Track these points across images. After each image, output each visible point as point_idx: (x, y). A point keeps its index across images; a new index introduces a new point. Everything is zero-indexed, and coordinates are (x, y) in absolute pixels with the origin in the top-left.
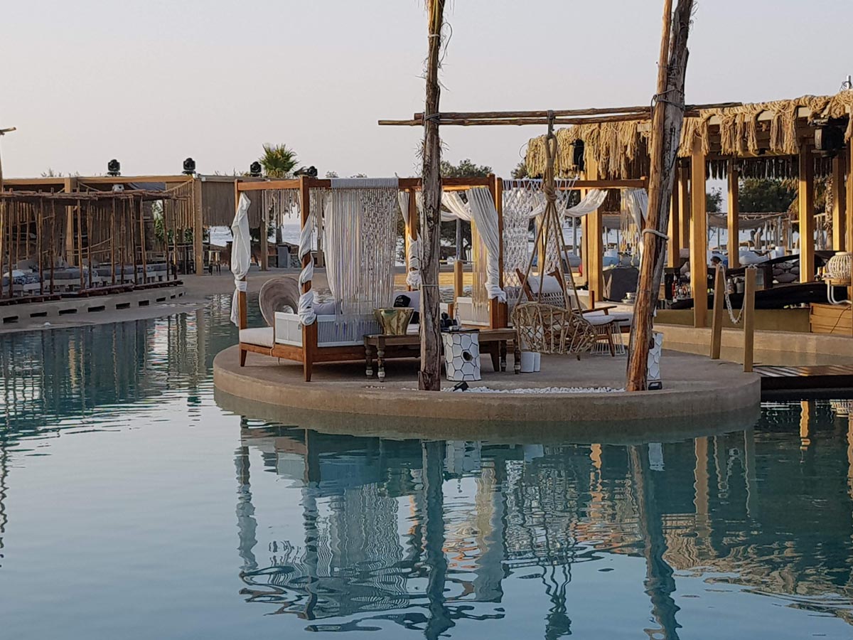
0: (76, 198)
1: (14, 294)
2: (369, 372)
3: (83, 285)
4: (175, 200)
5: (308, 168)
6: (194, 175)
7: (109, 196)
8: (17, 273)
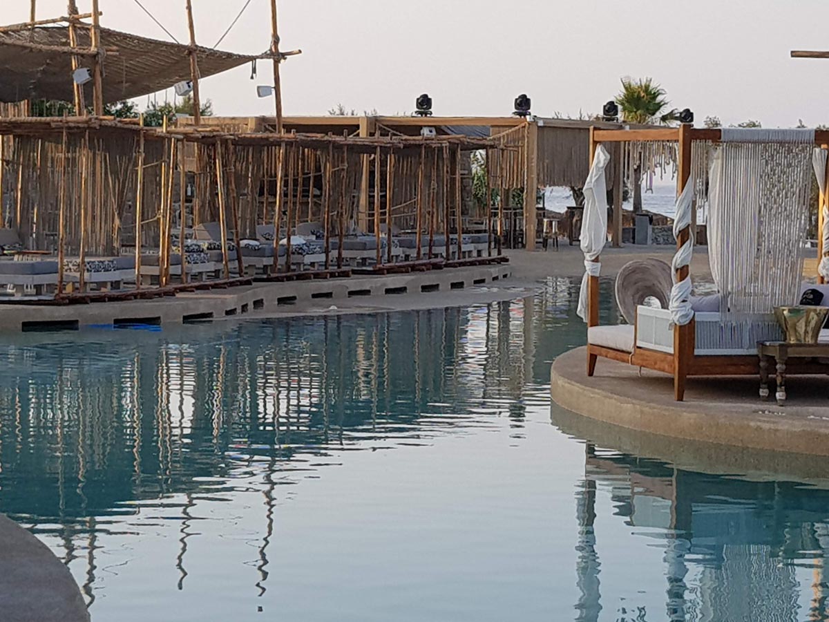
0: (376, 144)
1: (293, 267)
2: (763, 392)
3: (380, 258)
4: (503, 150)
5: (681, 110)
6: (528, 117)
7: (417, 142)
8: (297, 240)
